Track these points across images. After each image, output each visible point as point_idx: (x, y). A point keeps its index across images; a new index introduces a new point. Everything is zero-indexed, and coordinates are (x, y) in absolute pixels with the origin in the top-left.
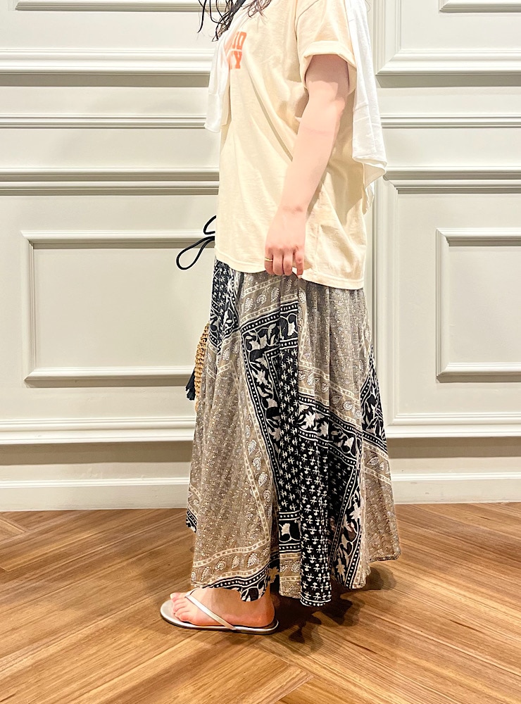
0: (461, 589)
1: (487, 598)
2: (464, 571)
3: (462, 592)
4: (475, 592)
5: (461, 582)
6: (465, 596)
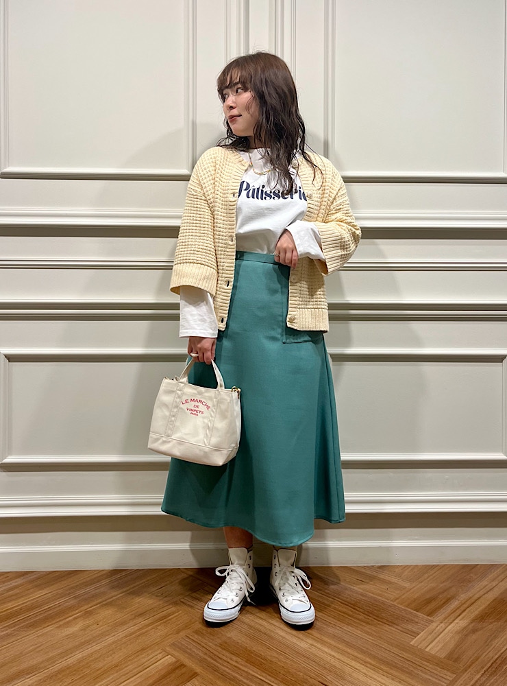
0: (332, 650)
1: (352, 659)
2: (337, 631)
3: (333, 653)
4: (343, 652)
5: (332, 642)
6: (334, 656)
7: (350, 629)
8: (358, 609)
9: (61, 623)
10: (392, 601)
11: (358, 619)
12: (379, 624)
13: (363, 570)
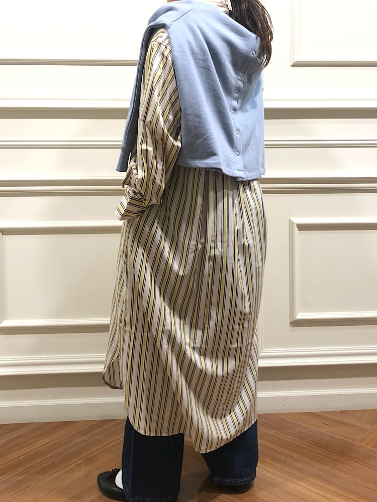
0: (316, 488)
2: (317, 471)
4: (326, 490)
5: (315, 481)
7: (327, 468)
8: (330, 450)
9: (66, 469)
10: (359, 442)
11: (333, 460)
12: (352, 463)
13: (327, 415)
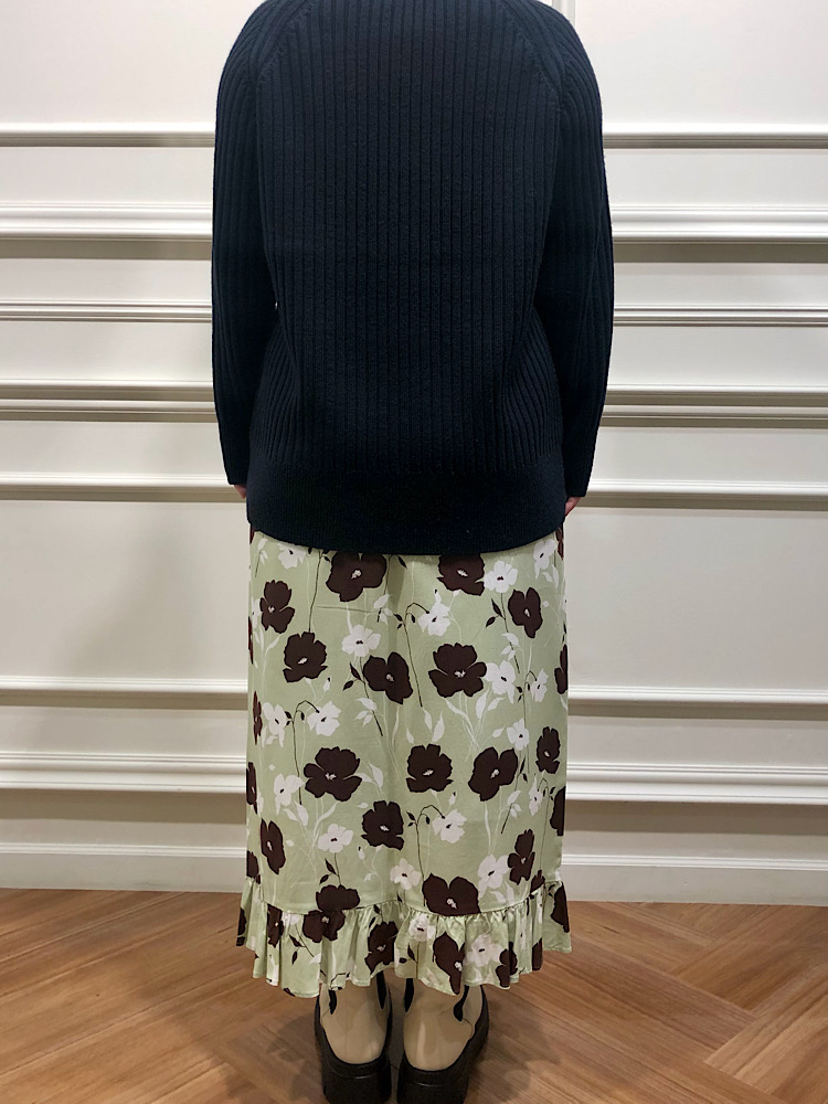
8: (604, 986)
10: (672, 973)
13: (619, 911)
